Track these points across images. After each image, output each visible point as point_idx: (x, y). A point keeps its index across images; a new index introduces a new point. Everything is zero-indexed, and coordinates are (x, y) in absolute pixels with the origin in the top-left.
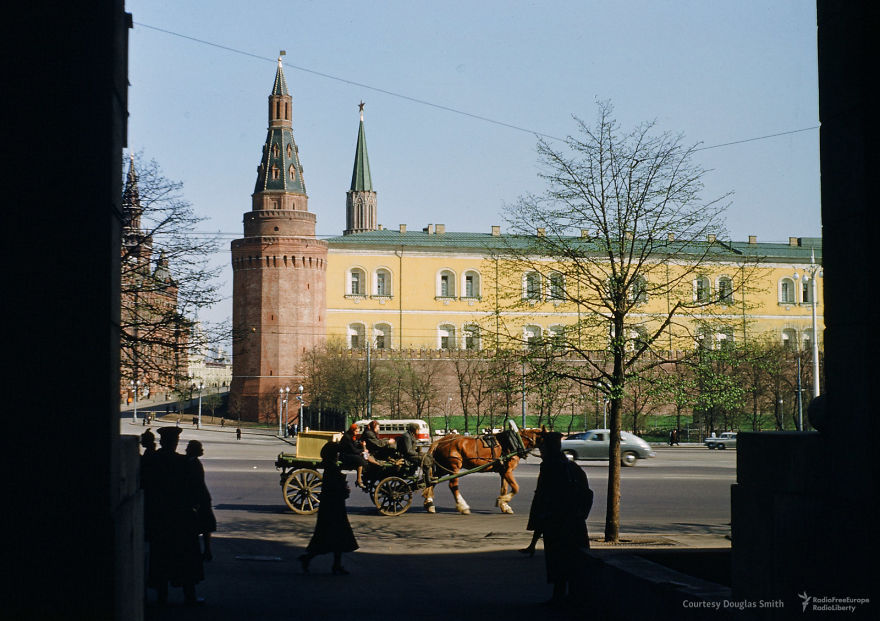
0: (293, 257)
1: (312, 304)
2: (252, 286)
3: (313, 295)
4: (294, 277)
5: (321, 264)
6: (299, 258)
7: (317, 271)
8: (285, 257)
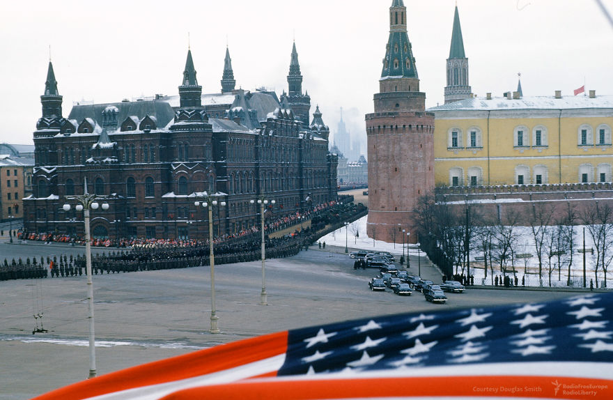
0: (410, 126)
1: (424, 159)
2: (381, 147)
3: (424, 152)
4: (411, 140)
5: (431, 130)
6: (414, 126)
7: (427, 135)
8: (404, 126)
